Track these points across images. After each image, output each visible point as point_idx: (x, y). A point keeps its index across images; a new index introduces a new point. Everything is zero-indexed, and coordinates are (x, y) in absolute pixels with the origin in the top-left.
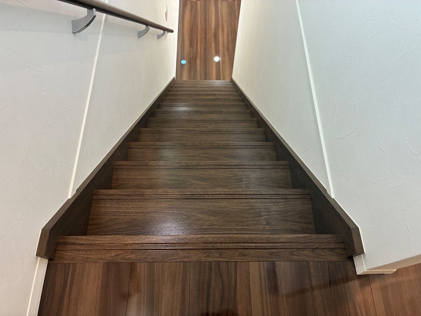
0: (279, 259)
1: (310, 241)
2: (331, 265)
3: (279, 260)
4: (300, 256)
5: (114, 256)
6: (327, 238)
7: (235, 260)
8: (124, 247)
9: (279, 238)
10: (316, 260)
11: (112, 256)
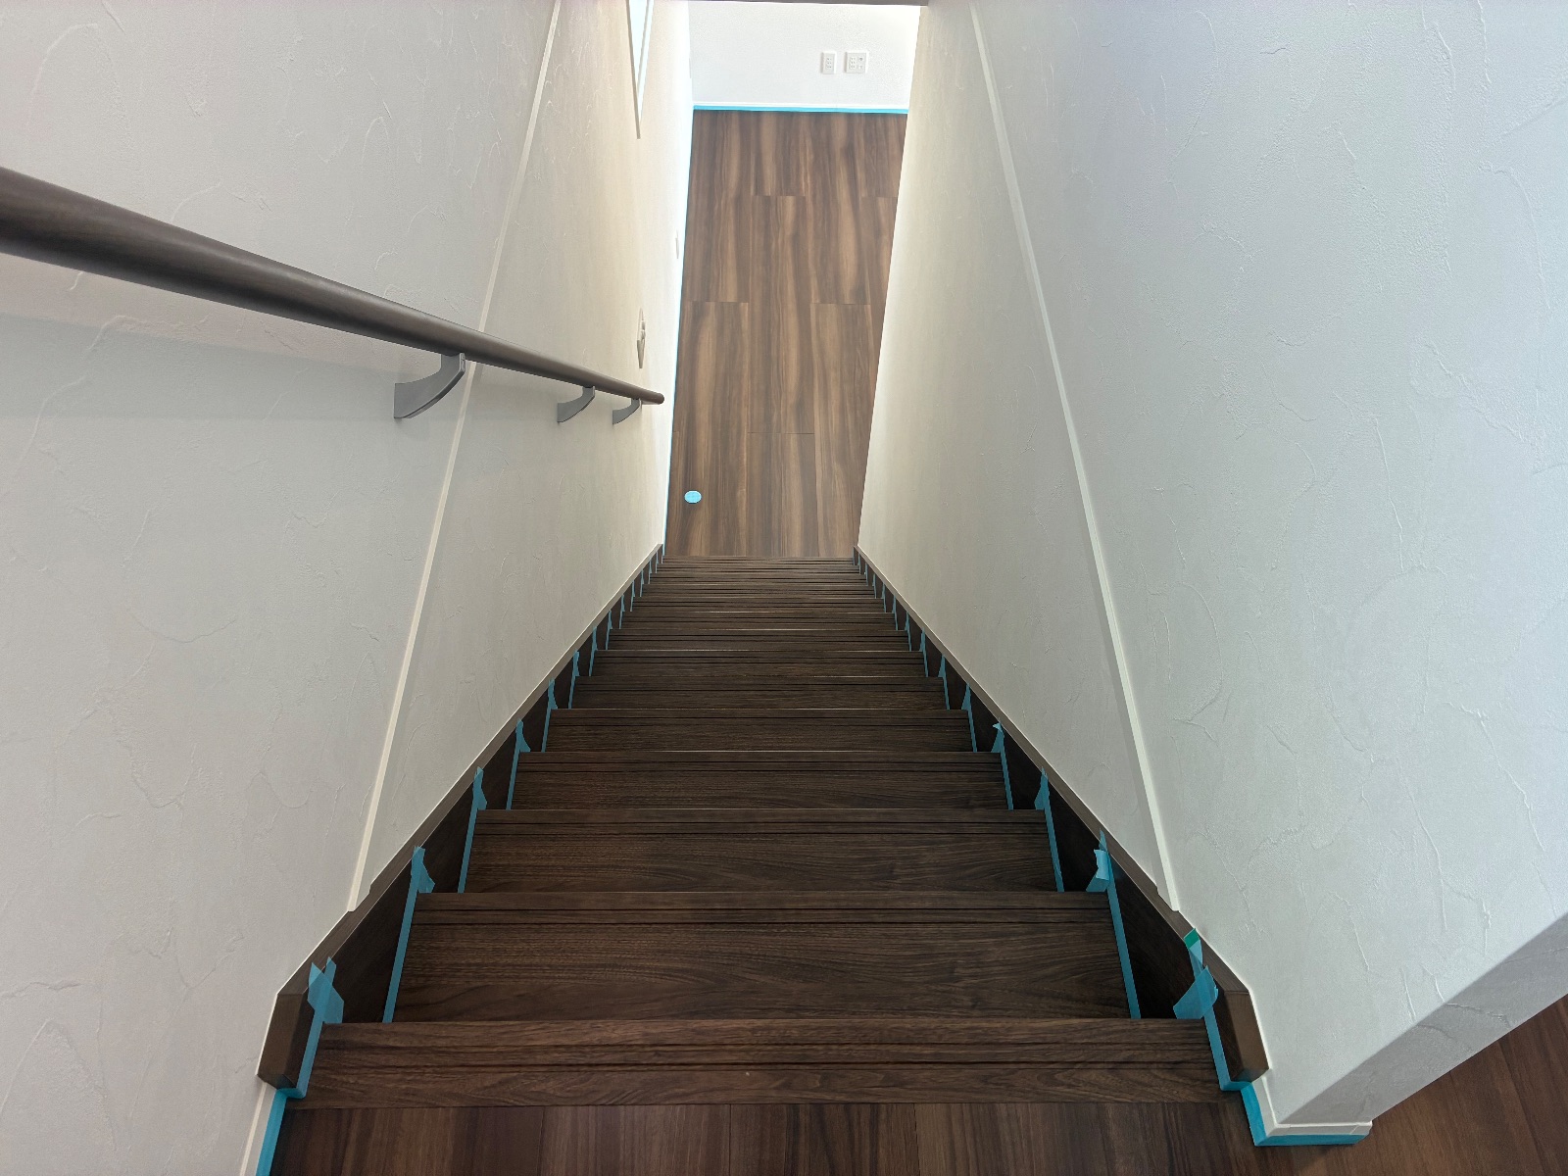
0: (1010, 1095)
1: (1103, 1039)
2: (1172, 1114)
3: (1009, 1099)
4: (1074, 1086)
5: (493, 1086)
6: (1159, 1029)
7: (871, 1099)
8: (524, 1059)
9: (1009, 1029)
10: (1125, 1100)
11: (486, 1087)
